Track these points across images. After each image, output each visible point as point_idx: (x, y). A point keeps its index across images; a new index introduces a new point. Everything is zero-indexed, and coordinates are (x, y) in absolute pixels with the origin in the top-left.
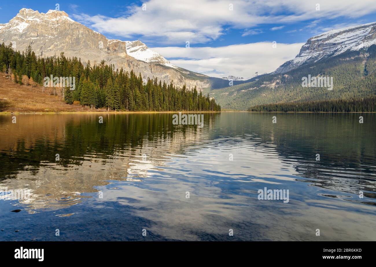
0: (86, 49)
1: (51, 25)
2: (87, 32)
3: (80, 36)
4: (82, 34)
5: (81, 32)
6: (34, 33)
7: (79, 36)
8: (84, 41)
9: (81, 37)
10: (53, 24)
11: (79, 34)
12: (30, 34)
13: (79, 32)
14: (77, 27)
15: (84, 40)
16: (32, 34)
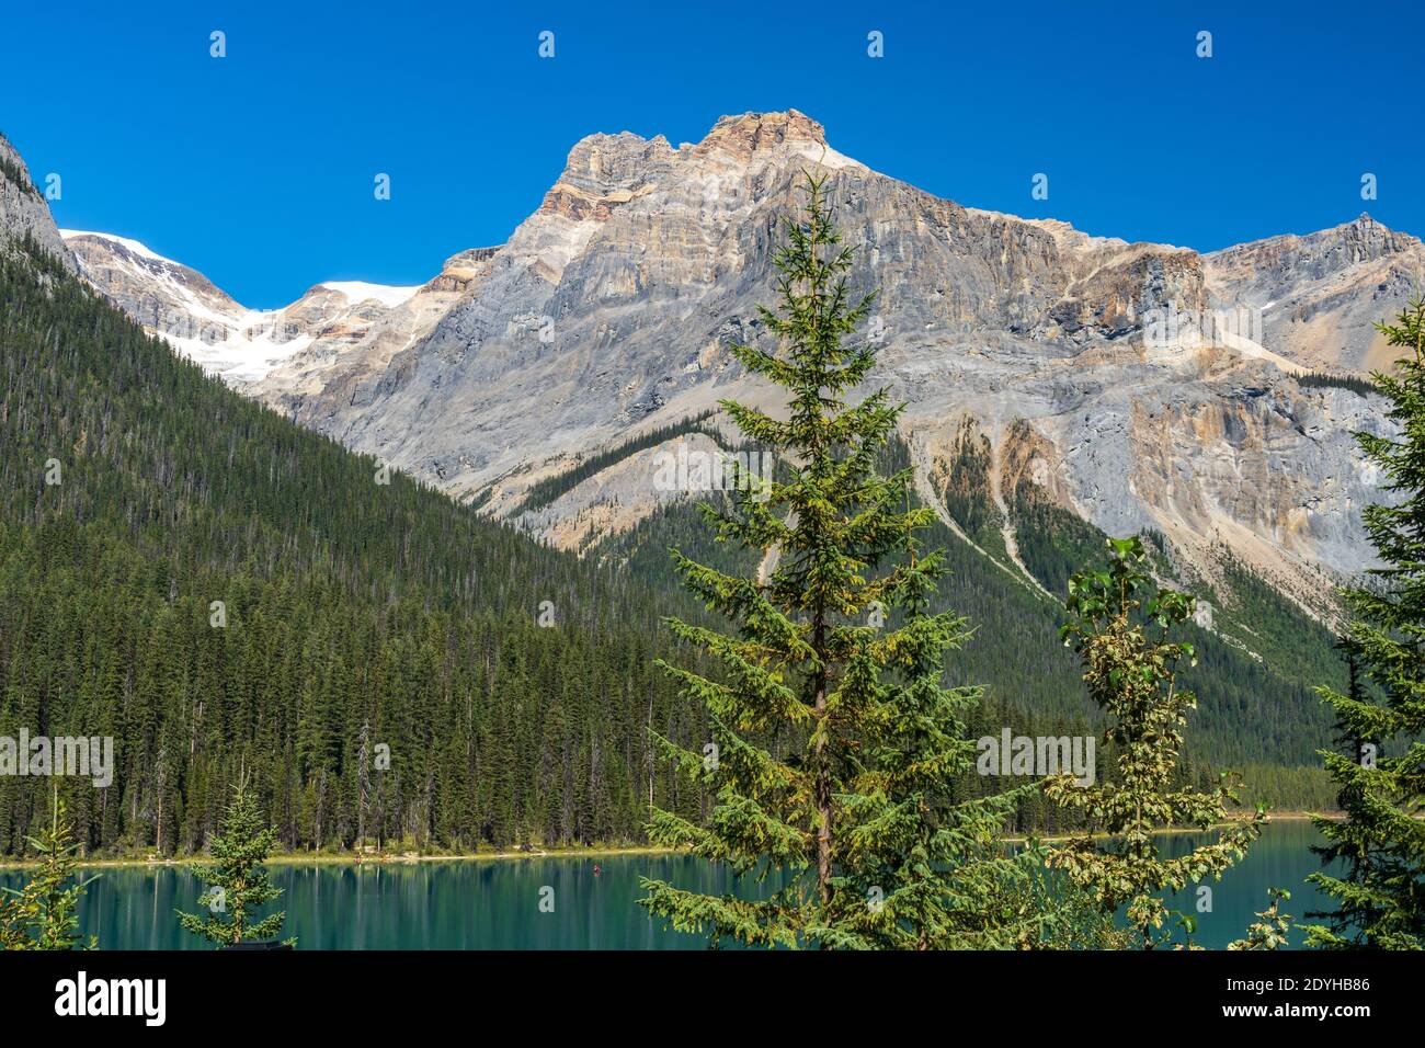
0: (911, 340)
1: (721, 214)
2: (922, 225)
3: (875, 260)
4: (891, 244)
5: (881, 229)
6: (623, 279)
7: (868, 258)
8: (903, 290)
9: (881, 265)
10: (728, 207)
11: (868, 249)
12: (595, 290)
13: (869, 232)
14: (860, 204)
15: (898, 280)
16: (610, 288)
